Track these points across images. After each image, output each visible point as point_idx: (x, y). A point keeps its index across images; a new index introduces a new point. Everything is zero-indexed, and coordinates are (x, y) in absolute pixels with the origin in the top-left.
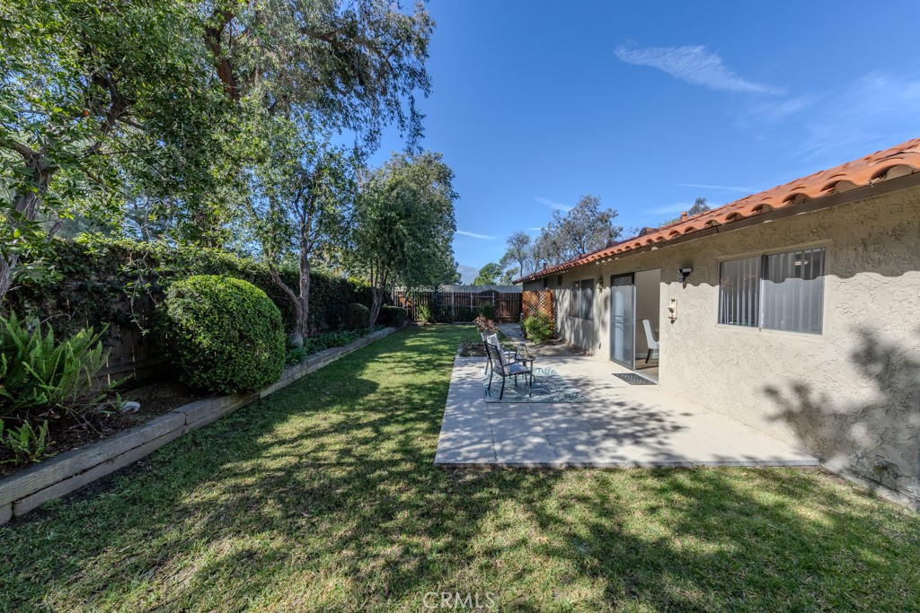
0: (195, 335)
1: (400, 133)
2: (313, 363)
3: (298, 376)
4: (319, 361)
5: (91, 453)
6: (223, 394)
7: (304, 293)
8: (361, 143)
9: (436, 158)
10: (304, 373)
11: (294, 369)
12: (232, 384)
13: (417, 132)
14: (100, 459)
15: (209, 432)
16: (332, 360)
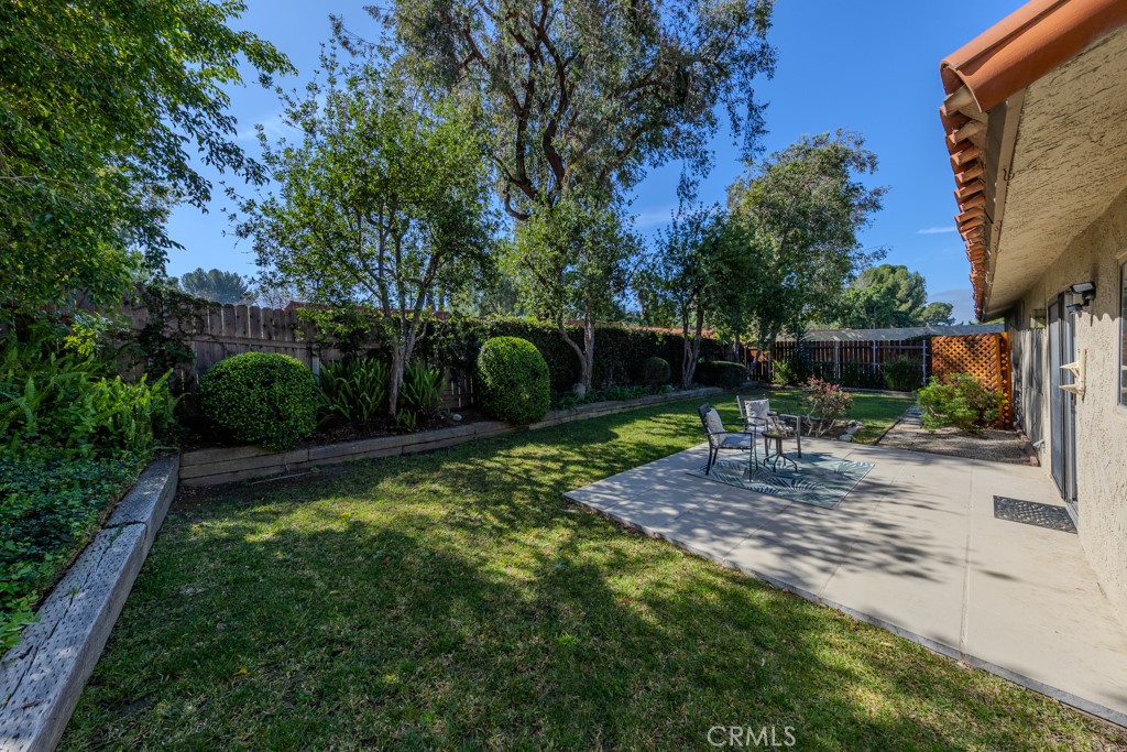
0: (486, 377)
1: (732, 140)
2: (582, 411)
3: (566, 420)
4: (591, 410)
5: (430, 434)
6: (497, 419)
7: (589, 348)
8: (689, 173)
9: (816, 144)
10: (573, 418)
11: (561, 413)
12: (504, 415)
13: (757, 130)
14: (432, 438)
15: (485, 442)
16: (609, 412)
